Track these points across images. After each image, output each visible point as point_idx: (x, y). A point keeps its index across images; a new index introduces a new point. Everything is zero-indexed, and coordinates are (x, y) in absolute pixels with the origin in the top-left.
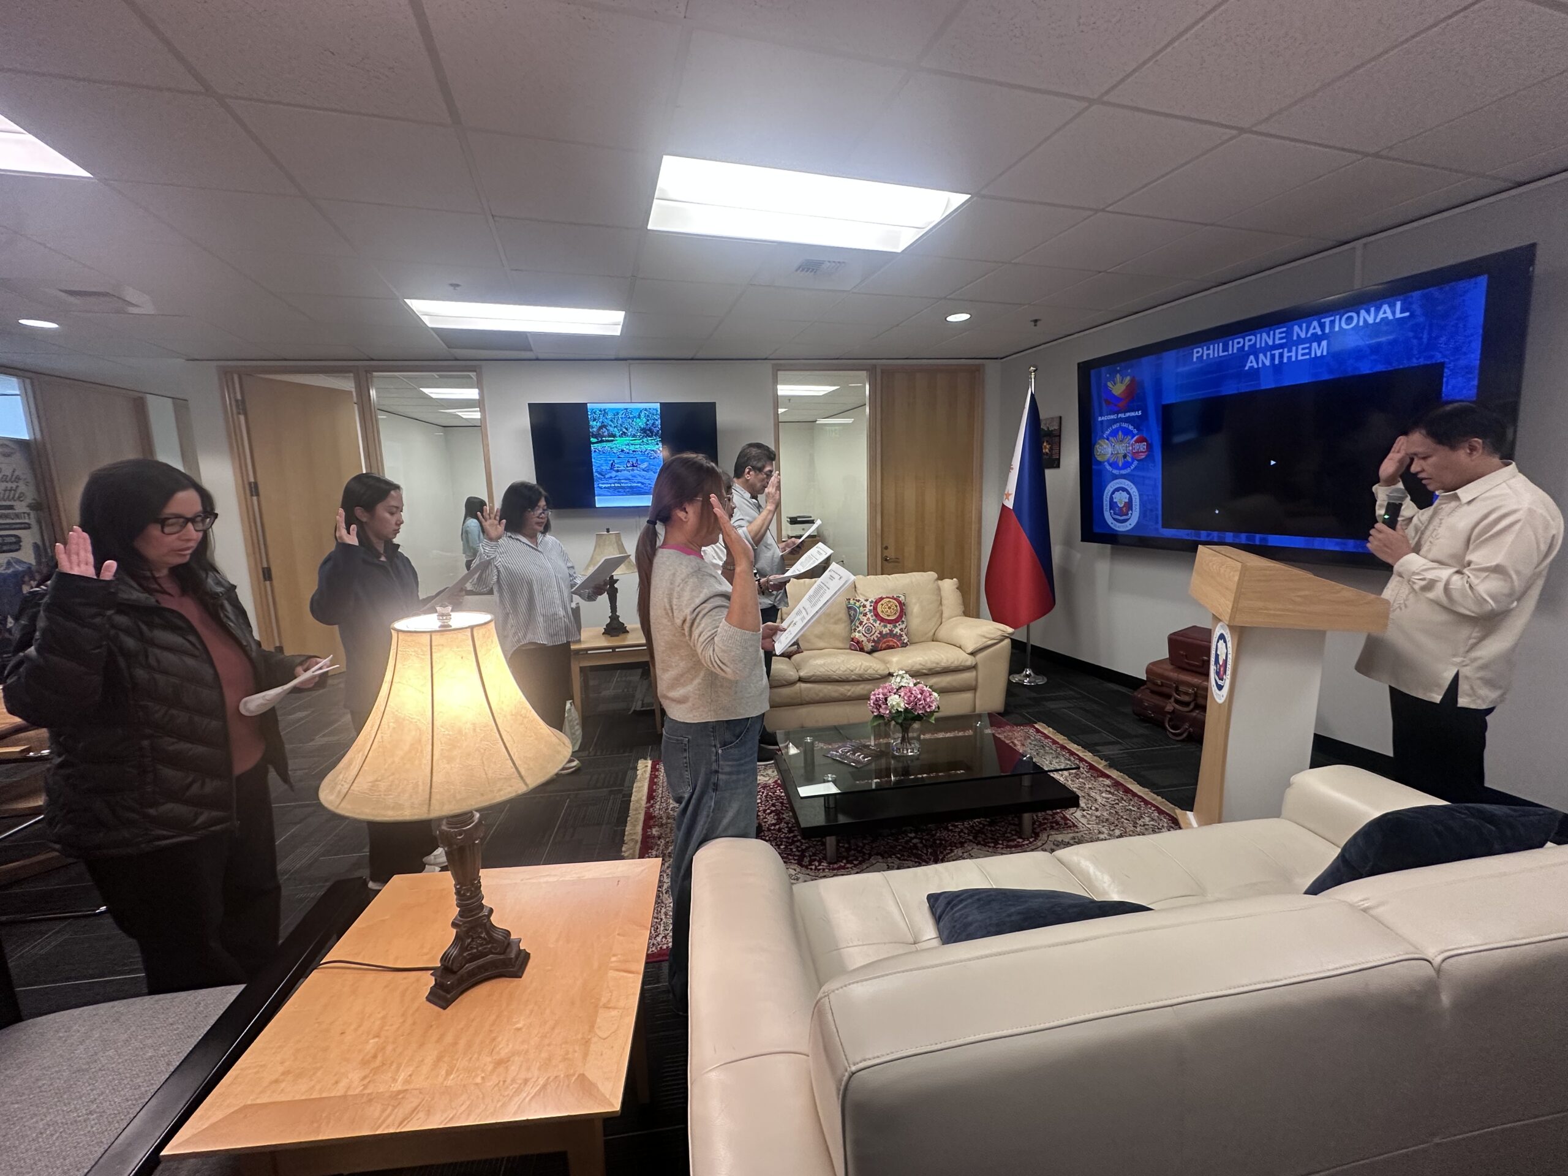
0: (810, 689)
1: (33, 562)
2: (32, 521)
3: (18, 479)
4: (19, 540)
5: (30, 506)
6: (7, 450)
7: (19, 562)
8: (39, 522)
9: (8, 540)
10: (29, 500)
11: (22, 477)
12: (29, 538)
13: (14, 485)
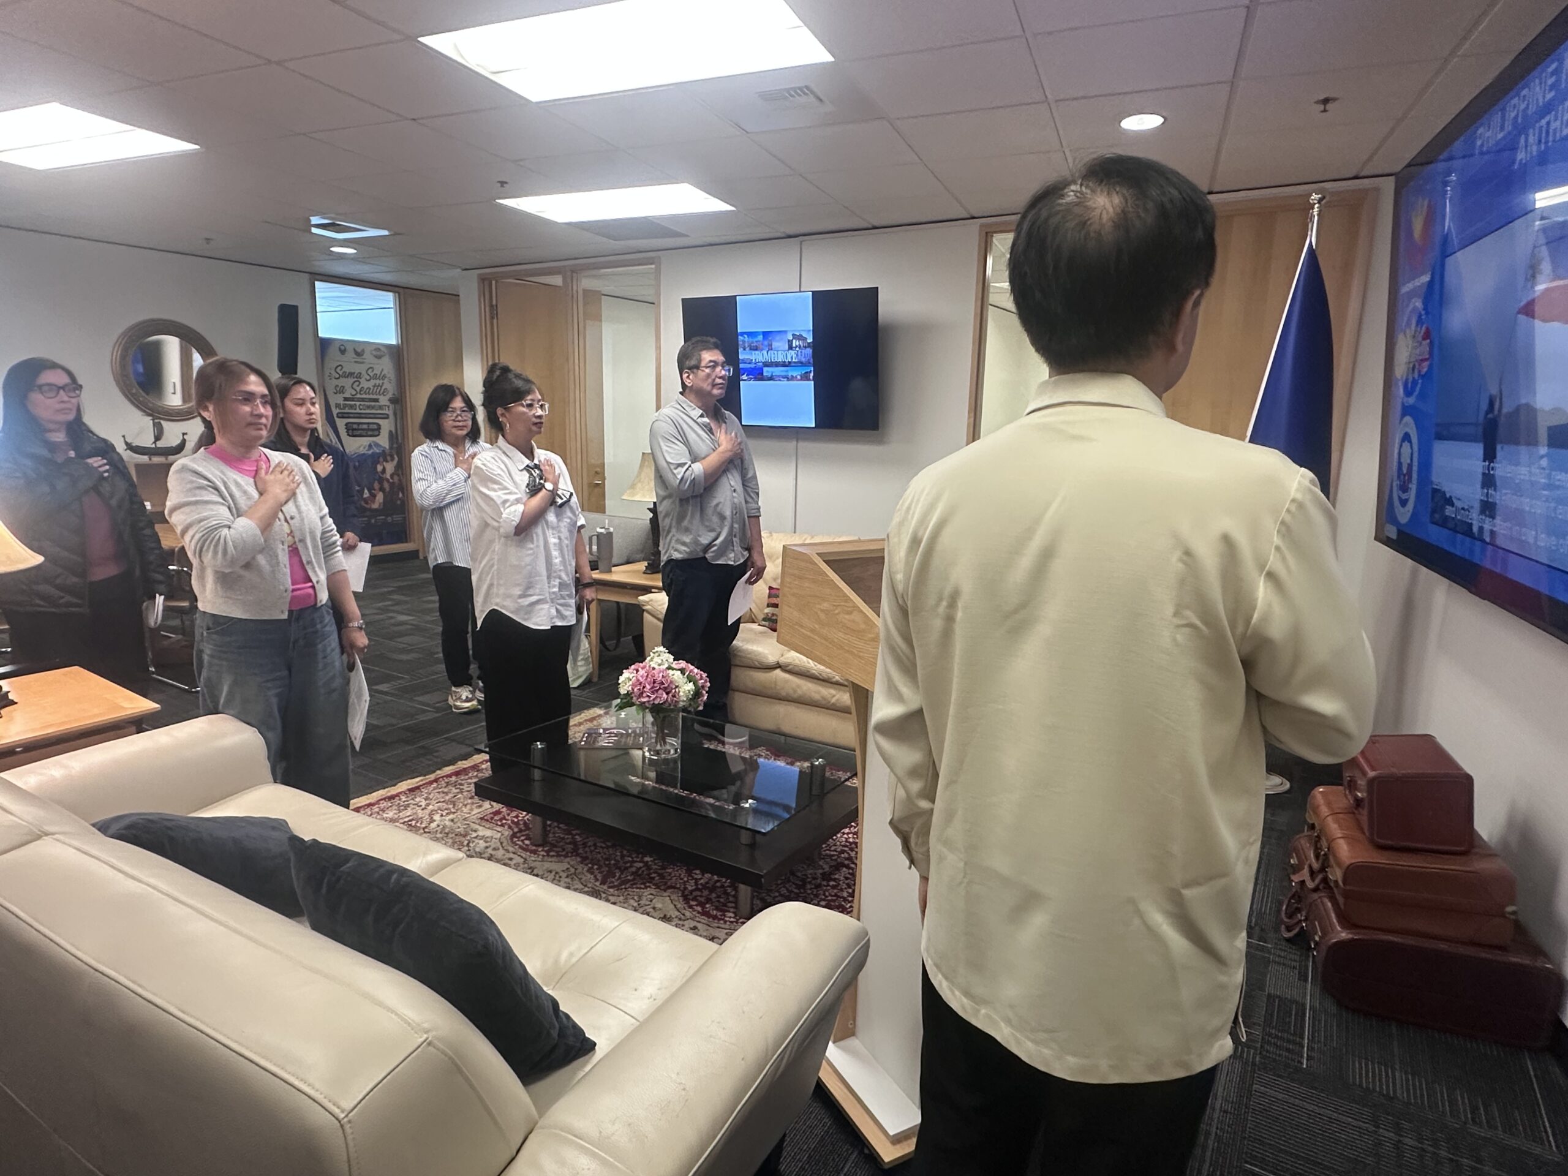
0: (786, 681)
1: (387, 447)
2: (391, 413)
3: (384, 377)
4: (379, 426)
5: (390, 400)
6: (378, 353)
7: (377, 445)
8: (395, 414)
9: (371, 427)
10: (390, 395)
11: (388, 376)
12: (387, 426)
13: (381, 382)
